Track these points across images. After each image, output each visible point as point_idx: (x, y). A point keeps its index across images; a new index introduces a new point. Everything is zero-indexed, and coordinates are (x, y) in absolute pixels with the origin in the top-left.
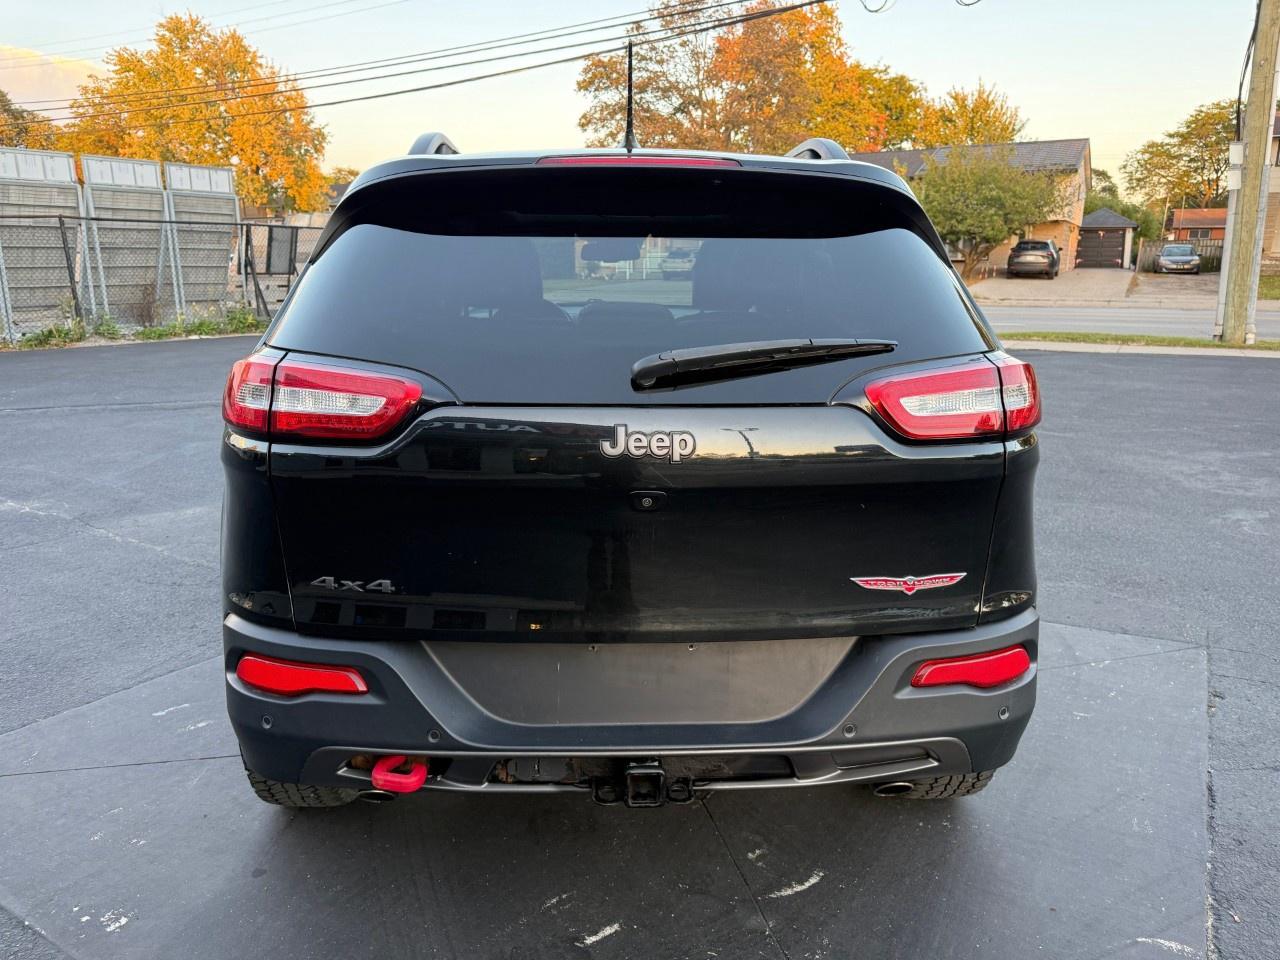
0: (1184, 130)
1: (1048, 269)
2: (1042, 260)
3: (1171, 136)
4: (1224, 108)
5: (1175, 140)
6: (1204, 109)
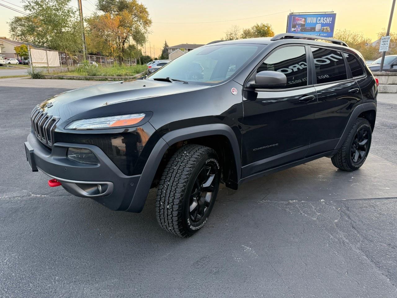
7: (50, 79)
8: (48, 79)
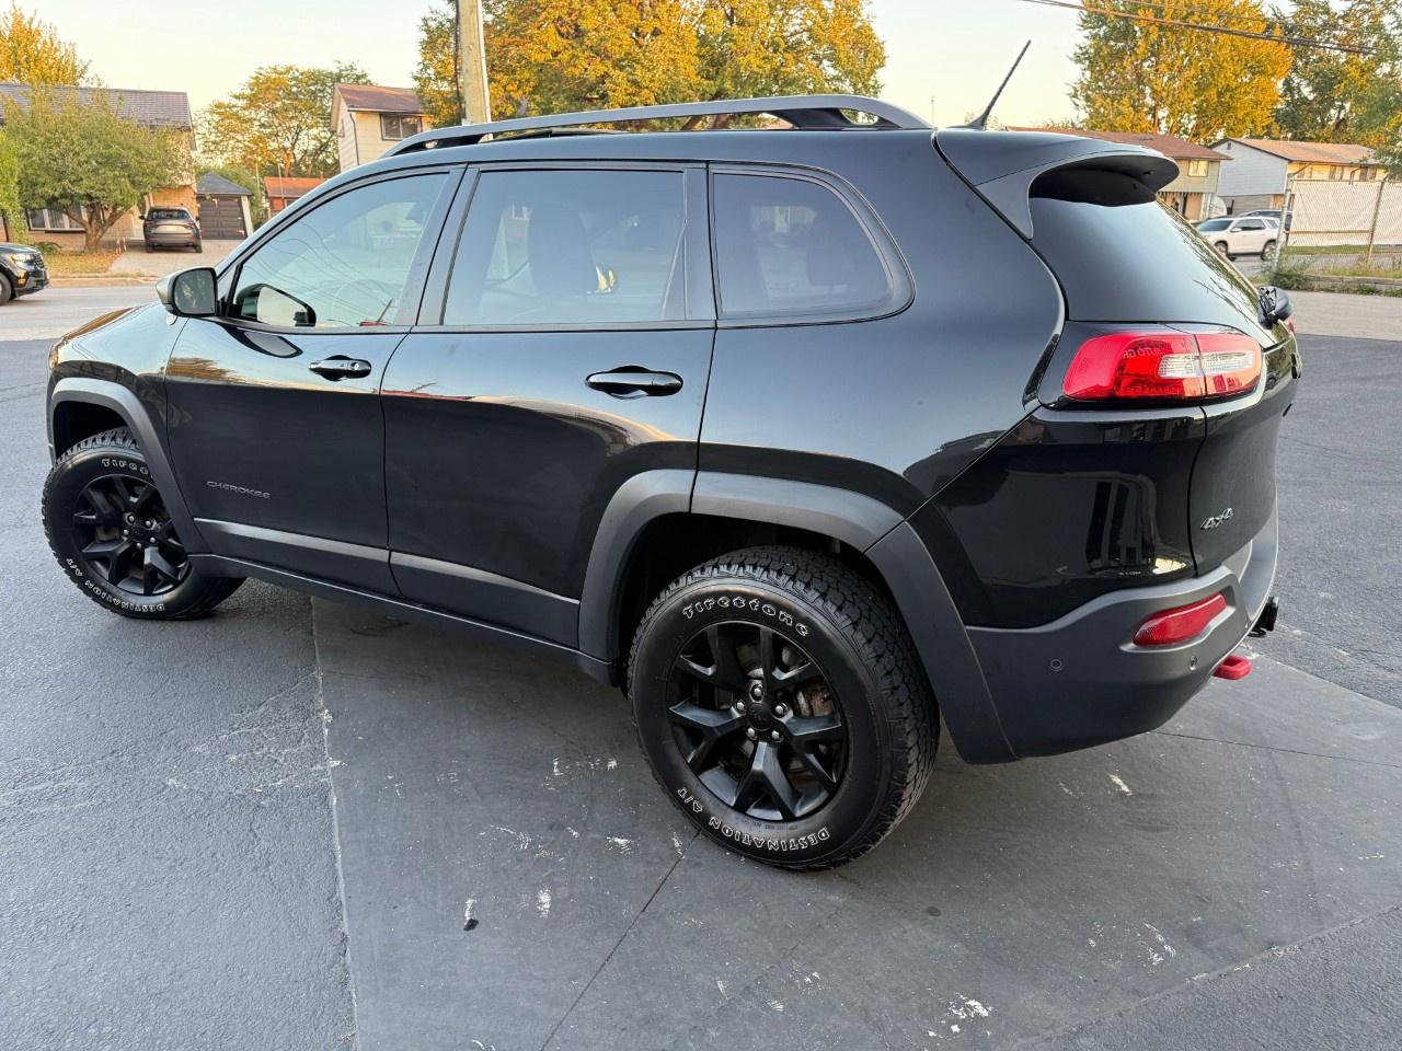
0: (247, 92)
1: (193, 240)
2: (185, 230)
3: (237, 97)
4: (281, 73)
5: (241, 103)
6: (263, 72)
7: (1328, 290)
8: (1320, 290)
